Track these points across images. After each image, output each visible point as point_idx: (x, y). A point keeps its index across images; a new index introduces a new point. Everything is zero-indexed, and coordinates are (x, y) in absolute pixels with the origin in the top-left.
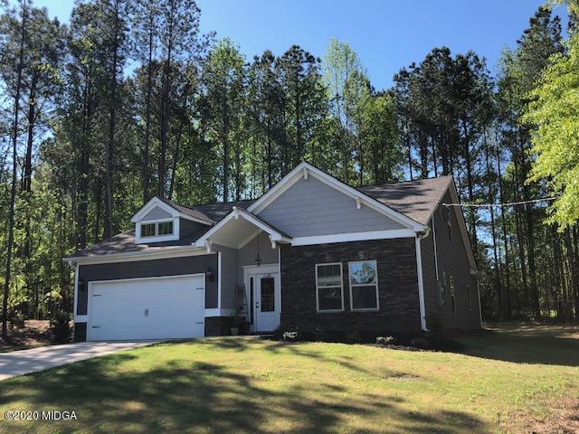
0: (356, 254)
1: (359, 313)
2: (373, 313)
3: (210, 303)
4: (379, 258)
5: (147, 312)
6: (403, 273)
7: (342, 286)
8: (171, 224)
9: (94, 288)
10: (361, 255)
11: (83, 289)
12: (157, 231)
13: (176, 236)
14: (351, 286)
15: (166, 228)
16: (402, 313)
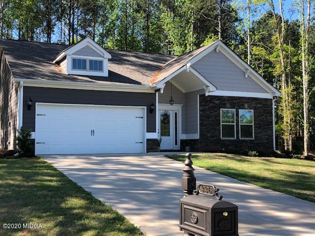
0: (243, 105)
1: (244, 141)
4: (255, 109)
5: (93, 132)
6: (266, 119)
7: (235, 124)
8: (101, 62)
10: (246, 106)
12: (88, 67)
13: (105, 73)
14: (240, 124)
15: (97, 65)
16: (265, 141)
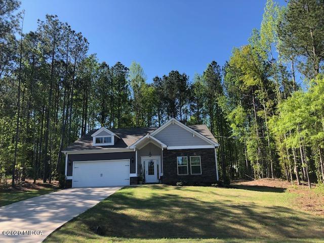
0: (193, 153)
1: (194, 176)
2: (200, 175)
3: (132, 171)
4: (202, 155)
5: (101, 175)
6: (210, 161)
7: (187, 166)
8: (110, 138)
9: (76, 165)
10: (195, 153)
11: (70, 165)
12: (103, 141)
13: (113, 143)
14: (191, 165)
15: (108, 140)
16: (210, 175)
